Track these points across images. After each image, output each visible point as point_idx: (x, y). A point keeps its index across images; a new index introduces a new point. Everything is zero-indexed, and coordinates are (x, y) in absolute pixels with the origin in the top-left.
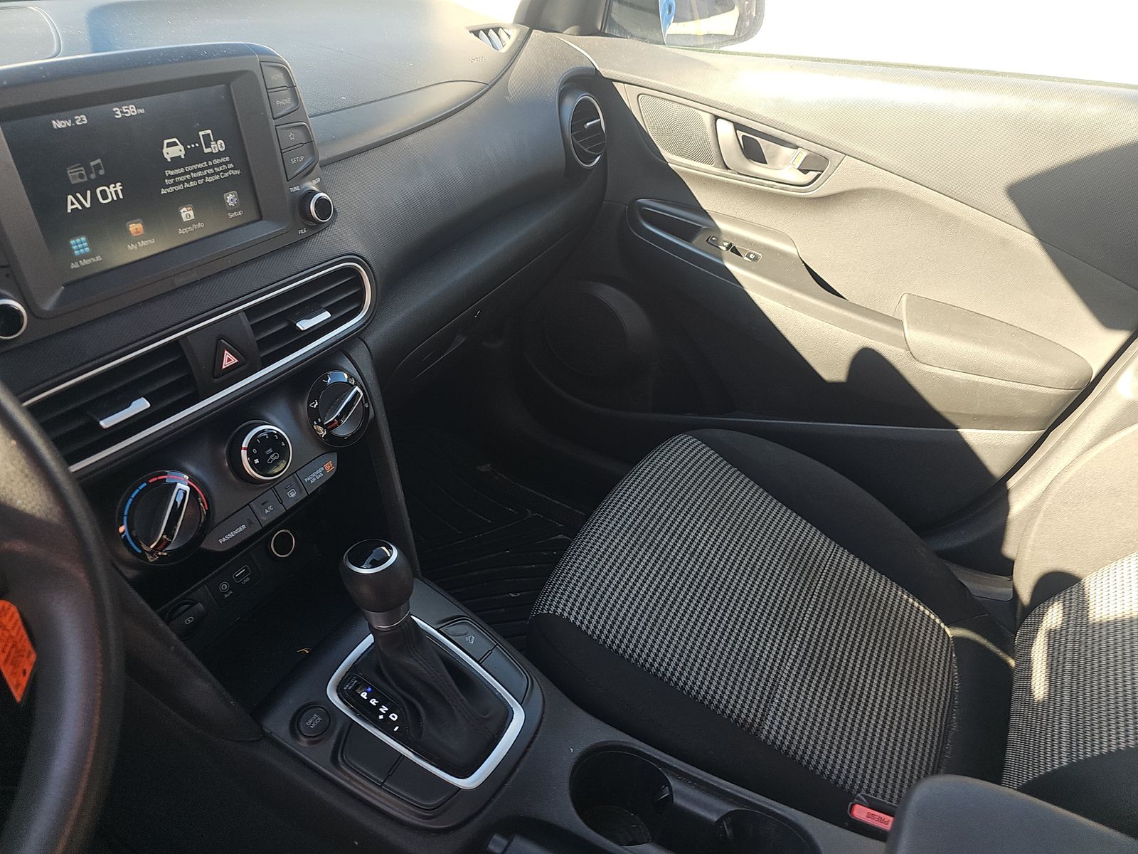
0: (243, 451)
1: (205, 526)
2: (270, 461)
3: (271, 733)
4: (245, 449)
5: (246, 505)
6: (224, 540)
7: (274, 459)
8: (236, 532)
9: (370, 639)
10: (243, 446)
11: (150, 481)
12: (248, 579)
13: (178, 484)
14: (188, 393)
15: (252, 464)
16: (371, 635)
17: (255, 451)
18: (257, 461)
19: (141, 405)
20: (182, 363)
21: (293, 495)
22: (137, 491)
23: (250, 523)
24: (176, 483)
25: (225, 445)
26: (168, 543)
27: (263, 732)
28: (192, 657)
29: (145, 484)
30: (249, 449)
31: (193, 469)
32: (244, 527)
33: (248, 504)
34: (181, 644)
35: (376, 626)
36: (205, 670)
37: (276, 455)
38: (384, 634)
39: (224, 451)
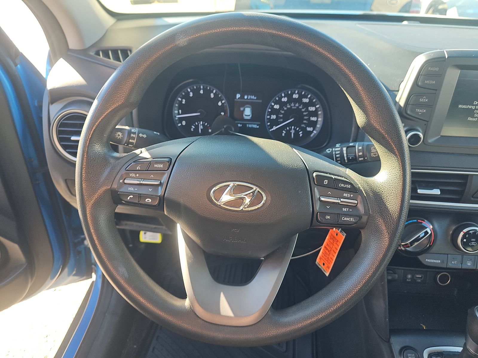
0: (462, 232)
1: (426, 251)
2: (471, 244)
3: (392, 344)
4: (463, 232)
5: (446, 254)
6: (428, 260)
7: (473, 244)
8: (435, 261)
9: (460, 349)
10: (464, 231)
11: (419, 221)
12: (420, 281)
13: (428, 228)
14: (457, 197)
15: (462, 240)
16: (462, 348)
17: (467, 236)
18: (465, 240)
19: (437, 192)
20: (464, 185)
21: (469, 264)
22: (411, 221)
23: (443, 262)
24: (427, 228)
25: (456, 225)
26: (409, 247)
27: (389, 340)
28: (386, 292)
29: (416, 221)
30: (465, 234)
31: (436, 226)
32: (439, 261)
33: (447, 254)
34: (386, 284)
35: (468, 347)
36: (387, 300)
37: (475, 243)
38: (469, 353)
39: (454, 228)
